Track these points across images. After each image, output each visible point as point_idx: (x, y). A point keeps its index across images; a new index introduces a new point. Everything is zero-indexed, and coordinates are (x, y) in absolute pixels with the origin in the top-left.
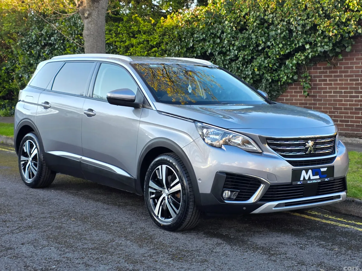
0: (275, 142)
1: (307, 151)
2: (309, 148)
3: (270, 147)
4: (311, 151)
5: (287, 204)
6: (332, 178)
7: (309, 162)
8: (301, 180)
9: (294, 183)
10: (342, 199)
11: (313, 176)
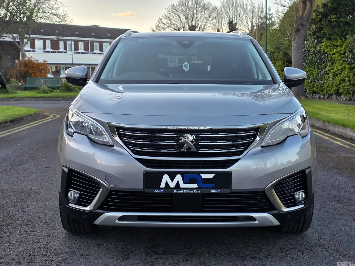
0: (127, 133)
1: (182, 148)
2: (186, 144)
4: (189, 148)
5: (141, 218)
6: (227, 191)
8: (161, 187)
9: (147, 191)
10: (258, 222)
11: (184, 183)
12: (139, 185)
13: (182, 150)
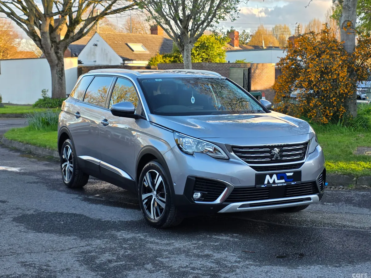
0: (240, 150)
1: (273, 157)
2: (275, 155)
3: (236, 154)
4: (277, 157)
5: (251, 205)
6: (299, 182)
7: (275, 167)
8: (265, 183)
9: (258, 186)
10: (312, 201)
11: (278, 180)
12: (253, 184)
13: (273, 159)
